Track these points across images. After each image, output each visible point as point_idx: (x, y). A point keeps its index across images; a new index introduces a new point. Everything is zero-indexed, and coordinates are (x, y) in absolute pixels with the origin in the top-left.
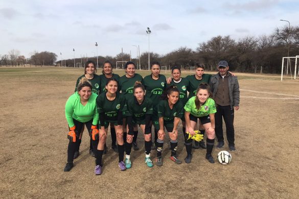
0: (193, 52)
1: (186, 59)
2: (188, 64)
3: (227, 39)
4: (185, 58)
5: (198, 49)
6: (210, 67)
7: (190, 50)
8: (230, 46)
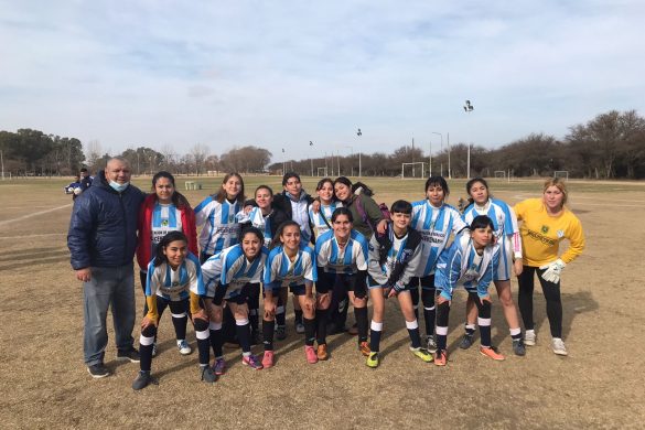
0: (557, 142)
1: (544, 157)
2: (547, 167)
3: (630, 117)
4: (540, 154)
5: (567, 137)
6: (593, 171)
7: (551, 139)
8: (636, 131)
